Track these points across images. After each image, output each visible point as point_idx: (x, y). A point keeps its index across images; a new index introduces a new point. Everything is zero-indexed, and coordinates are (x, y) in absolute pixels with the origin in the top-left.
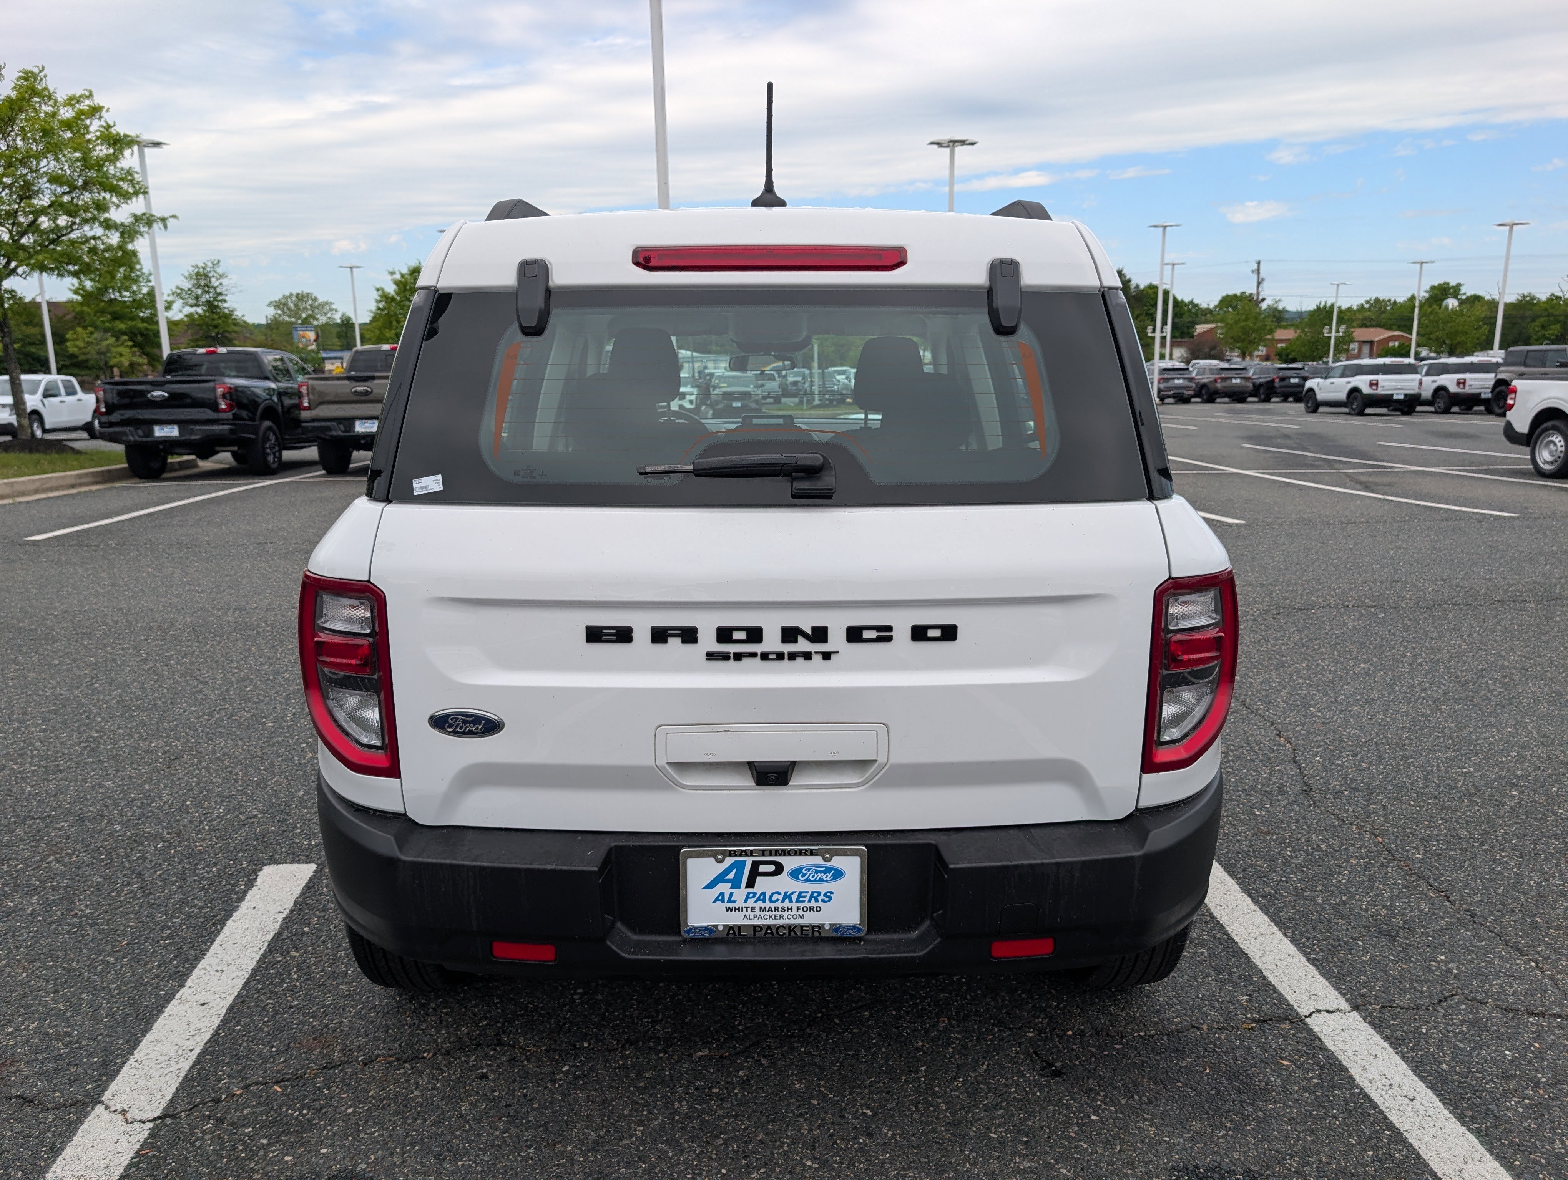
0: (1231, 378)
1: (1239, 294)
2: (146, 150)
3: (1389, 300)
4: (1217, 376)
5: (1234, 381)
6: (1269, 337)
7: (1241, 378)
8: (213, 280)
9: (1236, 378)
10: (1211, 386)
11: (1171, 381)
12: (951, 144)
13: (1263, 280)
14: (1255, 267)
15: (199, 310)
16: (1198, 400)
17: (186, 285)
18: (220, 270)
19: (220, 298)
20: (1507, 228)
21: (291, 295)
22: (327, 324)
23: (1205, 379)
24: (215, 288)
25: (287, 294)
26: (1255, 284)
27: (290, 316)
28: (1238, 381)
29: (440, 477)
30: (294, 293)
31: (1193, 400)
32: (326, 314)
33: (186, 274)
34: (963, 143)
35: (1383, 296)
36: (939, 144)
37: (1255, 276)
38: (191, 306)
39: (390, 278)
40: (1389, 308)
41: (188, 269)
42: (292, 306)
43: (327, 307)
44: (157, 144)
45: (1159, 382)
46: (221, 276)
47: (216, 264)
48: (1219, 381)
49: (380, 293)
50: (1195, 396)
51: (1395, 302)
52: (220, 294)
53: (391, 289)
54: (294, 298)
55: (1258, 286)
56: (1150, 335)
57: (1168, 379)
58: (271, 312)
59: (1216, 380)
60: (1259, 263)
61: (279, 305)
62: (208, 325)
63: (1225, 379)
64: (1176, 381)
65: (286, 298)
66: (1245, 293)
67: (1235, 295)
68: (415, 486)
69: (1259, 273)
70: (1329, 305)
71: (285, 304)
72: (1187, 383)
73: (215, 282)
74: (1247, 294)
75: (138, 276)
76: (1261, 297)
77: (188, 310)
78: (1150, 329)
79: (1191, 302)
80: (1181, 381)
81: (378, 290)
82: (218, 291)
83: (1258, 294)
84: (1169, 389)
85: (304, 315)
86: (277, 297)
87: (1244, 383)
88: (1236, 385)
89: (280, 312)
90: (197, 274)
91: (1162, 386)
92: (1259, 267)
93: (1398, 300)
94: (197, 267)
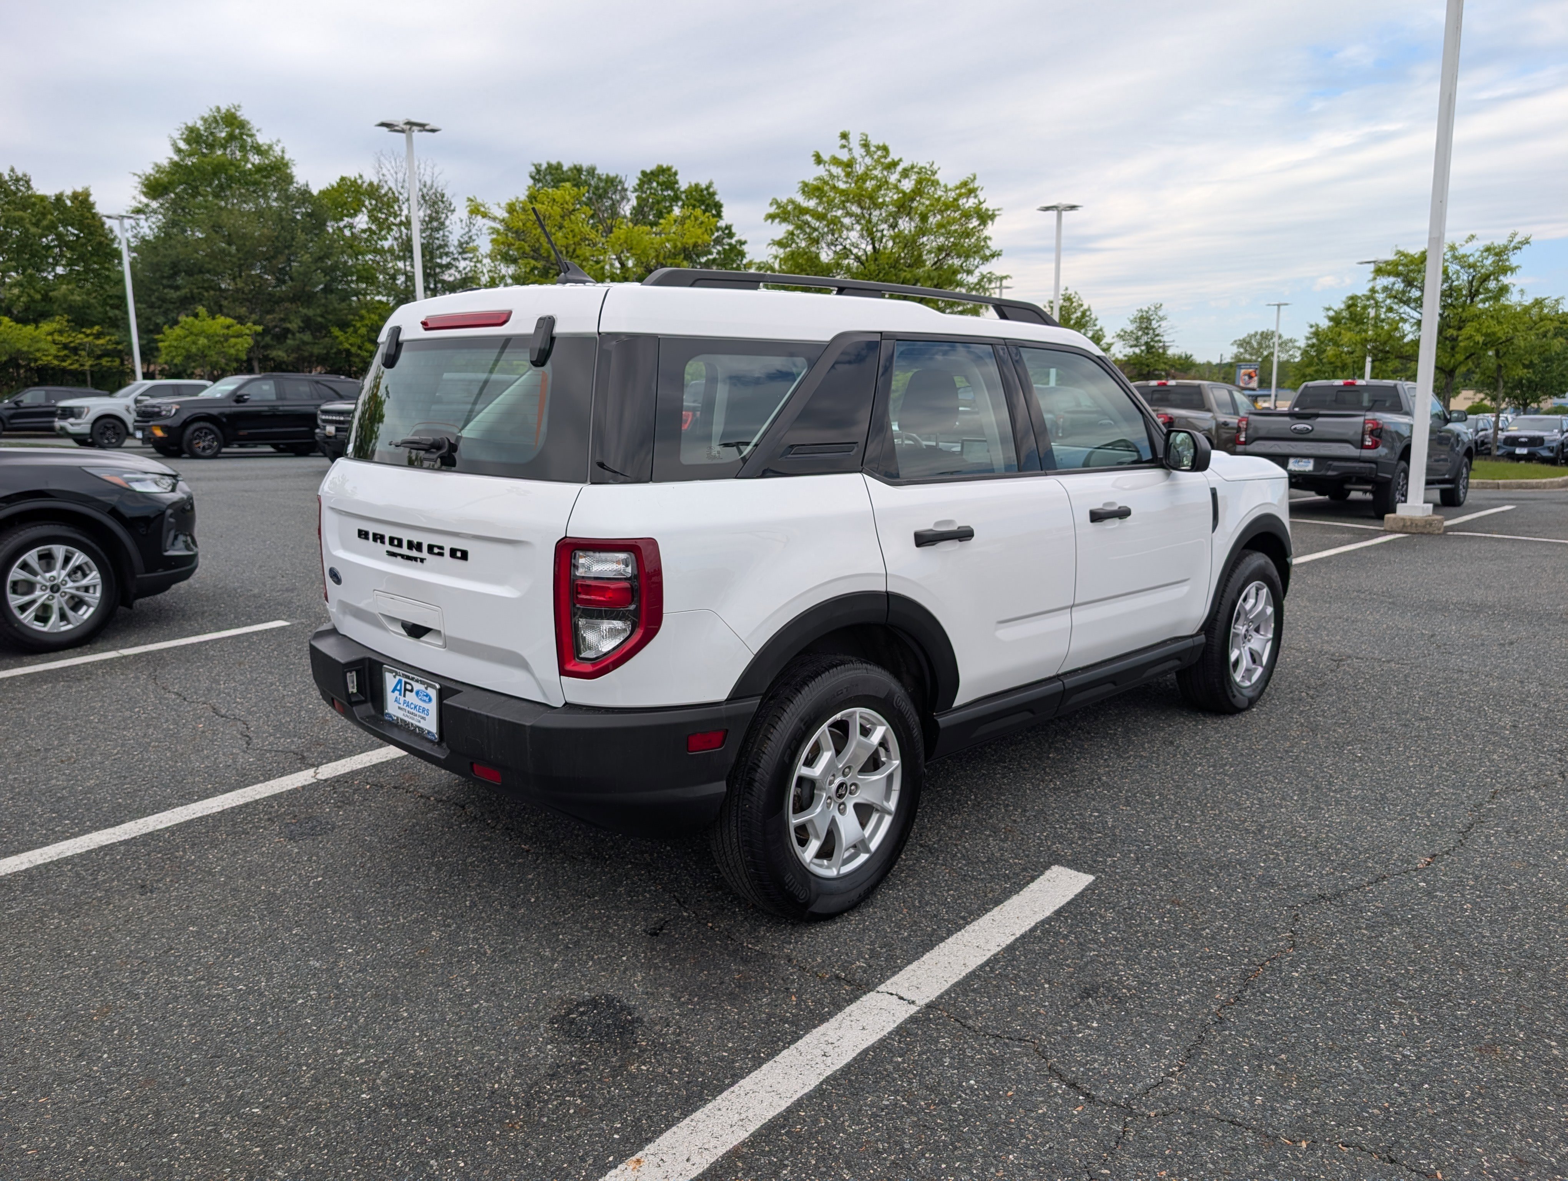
2: (1064, 213)
8: (1154, 322)
15: (1137, 350)
17: (1130, 327)
18: (1161, 313)
19: (1157, 338)
21: (1256, 333)
22: (1288, 361)
24: (1154, 330)
25: (1253, 332)
27: (1251, 354)
30: (1260, 331)
32: (1288, 351)
33: (1132, 318)
38: (1131, 346)
39: (1324, 314)
41: (1134, 313)
42: (1255, 344)
43: (1290, 344)
44: (1073, 208)
46: (1162, 319)
47: (1158, 308)
49: (1313, 329)
52: (1158, 335)
53: (1325, 324)
54: (1258, 337)
58: (1235, 350)
61: (1244, 343)
62: (1142, 364)
65: (1251, 337)
71: (1249, 343)
73: (1154, 324)
75: (1087, 322)
77: (1129, 351)
81: (1311, 326)
82: (1157, 332)
85: (1265, 353)
86: (1242, 336)
89: (1242, 350)
90: (1142, 318)
94: (1141, 311)
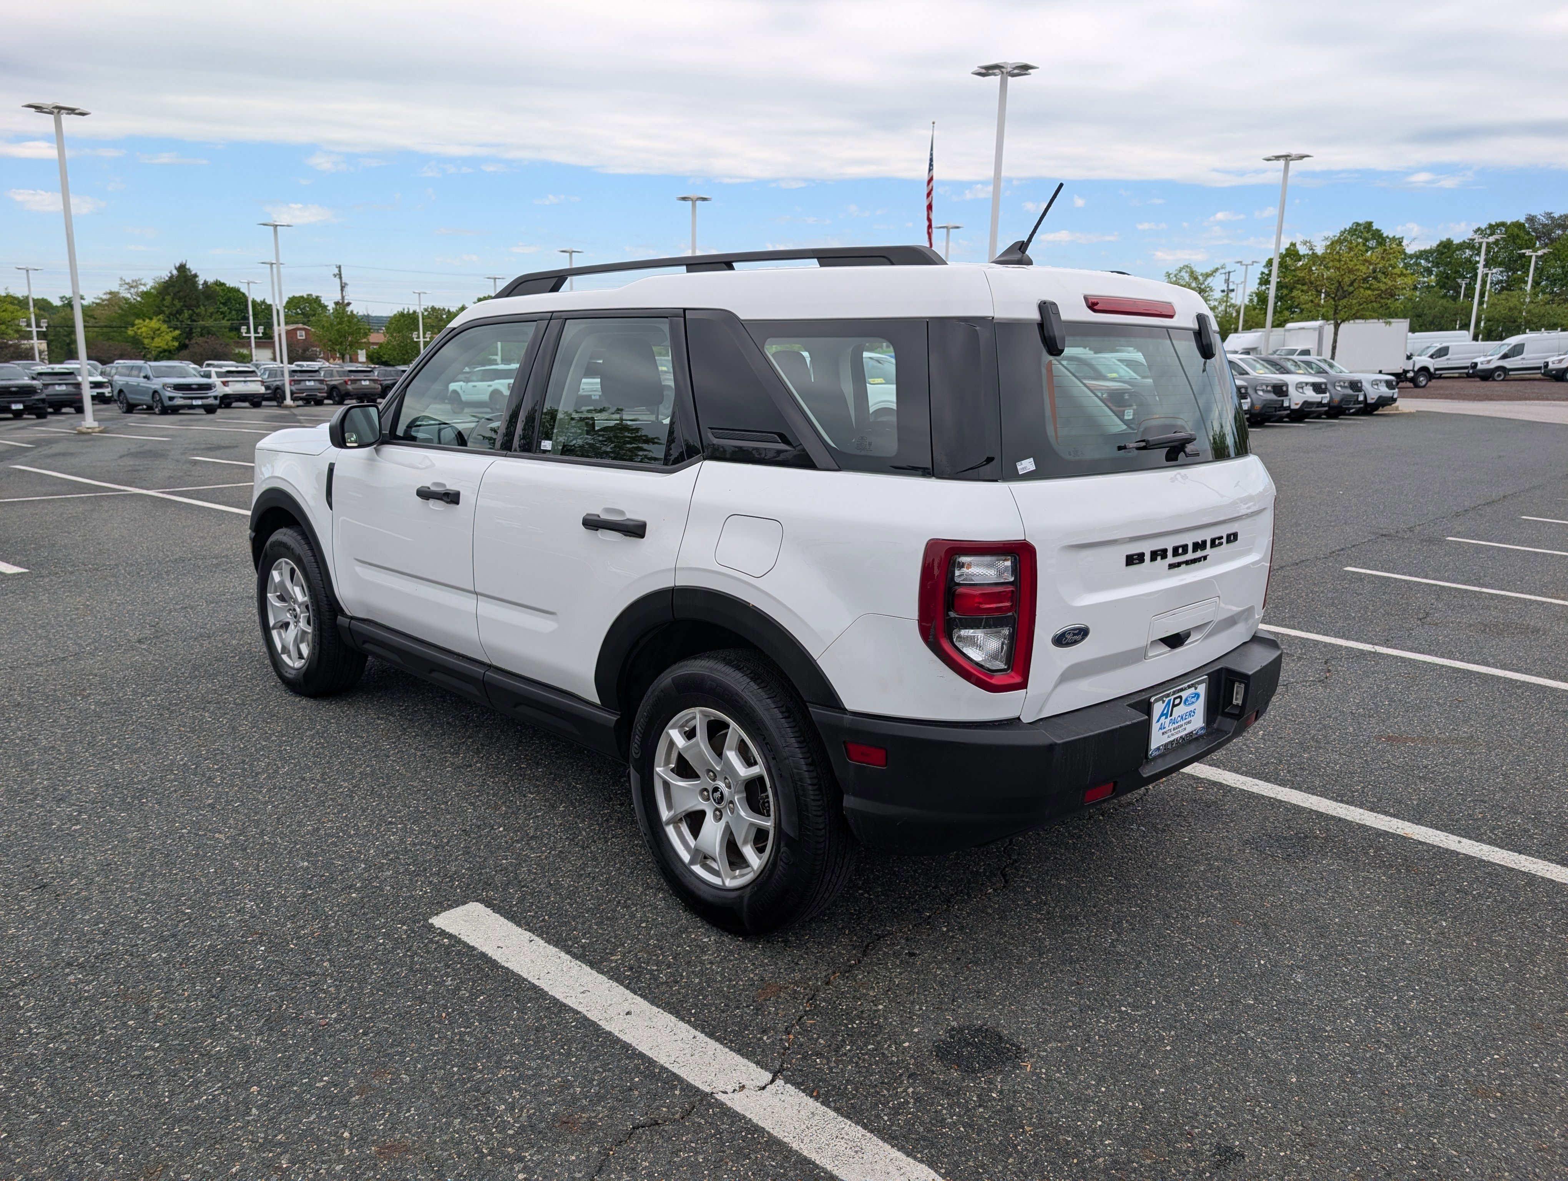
0: (361, 380)
1: (305, 296)
3: (444, 309)
4: (346, 378)
5: (363, 383)
6: (364, 340)
7: (369, 380)
9: (365, 380)
10: (341, 388)
11: (303, 383)
12: (56, 111)
13: (346, 284)
14: (336, 271)
16: (331, 402)
20: (568, 254)
23: (336, 381)
26: (339, 288)
28: (367, 383)
29: (1032, 459)
31: (326, 401)
34: (72, 111)
35: (438, 305)
36: (39, 108)
37: (337, 280)
40: (444, 316)
45: (290, 385)
48: (349, 383)
50: (327, 398)
51: (449, 311)
55: (342, 290)
56: (244, 335)
57: (299, 382)
59: (346, 382)
60: (340, 267)
63: (354, 381)
64: (308, 383)
66: (311, 295)
67: (302, 297)
68: (1019, 467)
69: (341, 278)
70: (411, 311)
72: (318, 385)
74: (314, 297)
76: (346, 301)
78: (244, 329)
79: (264, 302)
80: (312, 383)
83: (343, 298)
84: (302, 391)
87: (373, 385)
88: (366, 387)
91: (293, 388)
92: (340, 271)
93: (452, 310)
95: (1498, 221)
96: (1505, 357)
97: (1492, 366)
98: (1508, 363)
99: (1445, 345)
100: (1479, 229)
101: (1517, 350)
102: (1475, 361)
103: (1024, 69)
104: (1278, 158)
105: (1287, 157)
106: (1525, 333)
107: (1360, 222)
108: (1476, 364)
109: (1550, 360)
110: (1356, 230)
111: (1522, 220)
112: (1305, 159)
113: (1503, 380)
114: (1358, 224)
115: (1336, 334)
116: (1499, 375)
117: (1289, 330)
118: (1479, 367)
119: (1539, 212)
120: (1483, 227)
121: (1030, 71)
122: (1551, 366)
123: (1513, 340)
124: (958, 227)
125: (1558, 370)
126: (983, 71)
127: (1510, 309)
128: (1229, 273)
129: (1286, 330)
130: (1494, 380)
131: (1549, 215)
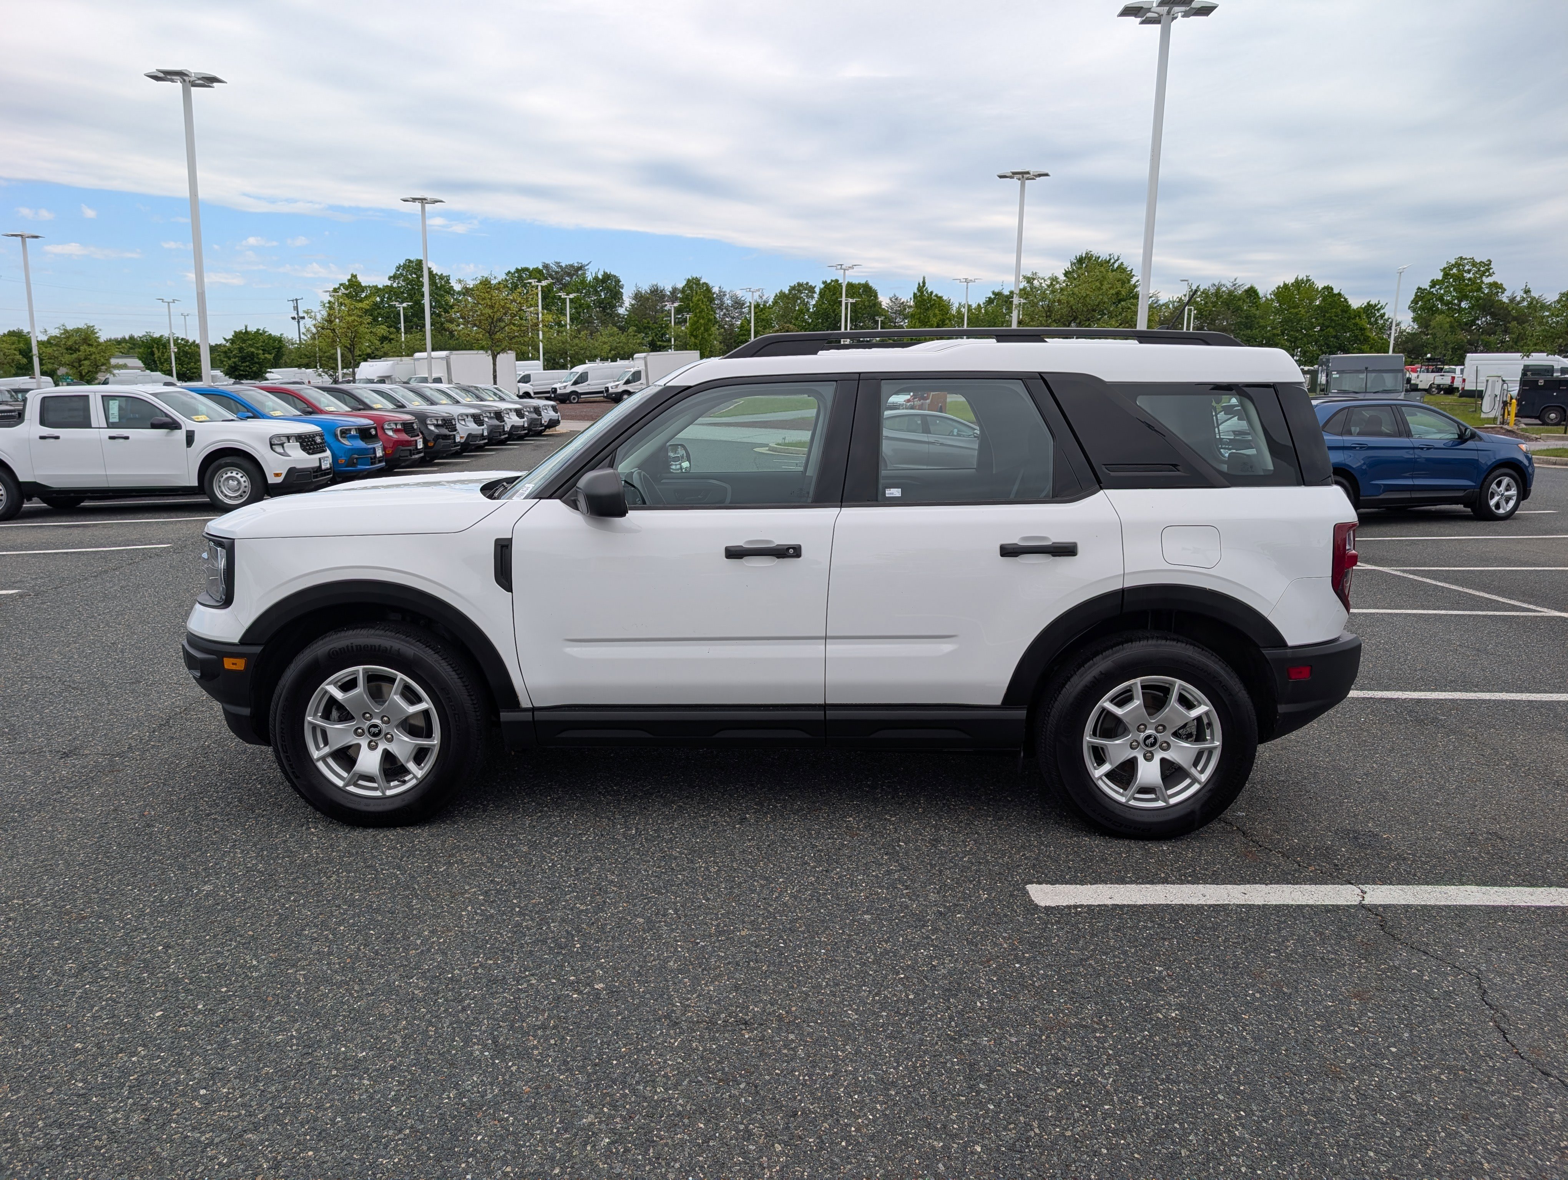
95: (523, 266)
96: (575, 383)
97: (568, 390)
98: (580, 388)
99: (527, 373)
100: (509, 272)
101: (582, 378)
102: (554, 386)
103: (210, 81)
104: (414, 200)
105: (422, 200)
106: (585, 363)
107: (412, 259)
108: (556, 389)
109: (609, 385)
110: (409, 266)
111: (541, 267)
112: (437, 204)
113: (577, 402)
114: (410, 261)
115: (494, 364)
116: (574, 399)
117: (419, 359)
118: (559, 391)
119: (550, 261)
120: (513, 271)
121: (215, 84)
122: (611, 390)
123: (579, 369)
124: (37, 237)
125: (616, 394)
126: (162, 75)
127: (563, 343)
128: (297, 300)
129: (415, 360)
130: (571, 403)
131: (558, 264)
